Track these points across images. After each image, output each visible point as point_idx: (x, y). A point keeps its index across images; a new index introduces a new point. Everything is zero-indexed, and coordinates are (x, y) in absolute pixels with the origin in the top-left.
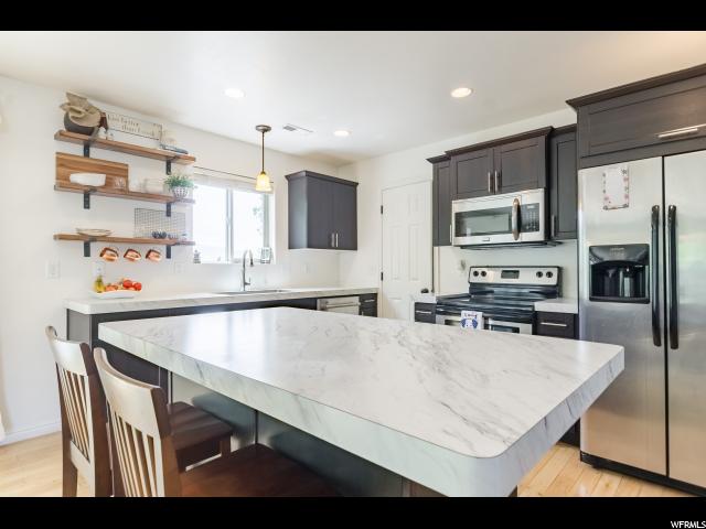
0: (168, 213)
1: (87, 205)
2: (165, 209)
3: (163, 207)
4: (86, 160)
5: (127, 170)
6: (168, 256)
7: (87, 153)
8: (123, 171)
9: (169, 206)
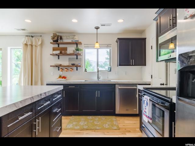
0: (77, 58)
1: (59, 58)
2: (76, 57)
3: (75, 57)
4: (59, 48)
5: (67, 49)
6: (77, 70)
7: (59, 46)
8: (66, 49)
9: (77, 56)
